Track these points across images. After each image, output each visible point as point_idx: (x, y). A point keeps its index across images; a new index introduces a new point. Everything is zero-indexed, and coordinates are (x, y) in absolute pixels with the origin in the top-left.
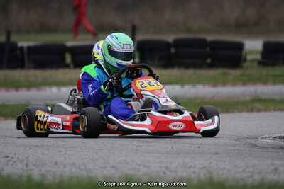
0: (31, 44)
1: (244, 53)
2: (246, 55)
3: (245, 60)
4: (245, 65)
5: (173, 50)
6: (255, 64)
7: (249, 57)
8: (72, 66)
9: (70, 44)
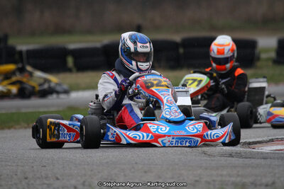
0: (31, 47)
1: (257, 51)
2: (259, 53)
3: (259, 59)
4: (259, 64)
5: (181, 51)
6: (270, 63)
7: (263, 56)
8: (74, 70)
9: (72, 46)
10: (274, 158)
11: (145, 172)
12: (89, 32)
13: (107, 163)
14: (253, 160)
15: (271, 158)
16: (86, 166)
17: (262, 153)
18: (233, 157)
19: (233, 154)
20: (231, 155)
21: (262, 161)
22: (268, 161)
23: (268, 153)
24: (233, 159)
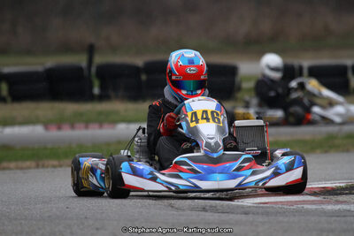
1: (238, 79)
2: (241, 82)
3: (239, 89)
4: (239, 95)
5: (144, 77)
7: (245, 85)
8: (9, 99)
9: (7, 70)
10: (258, 213)
11: (97, 229)
12: (28, 52)
13: (49, 217)
14: (231, 216)
15: (253, 214)
16: (23, 222)
17: (243, 207)
18: (207, 211)
19: (207, 208)
20: (204, 209)
21: (243, 217)
22: (250, 217)
23: (250, 207)
24: (207, 214)
